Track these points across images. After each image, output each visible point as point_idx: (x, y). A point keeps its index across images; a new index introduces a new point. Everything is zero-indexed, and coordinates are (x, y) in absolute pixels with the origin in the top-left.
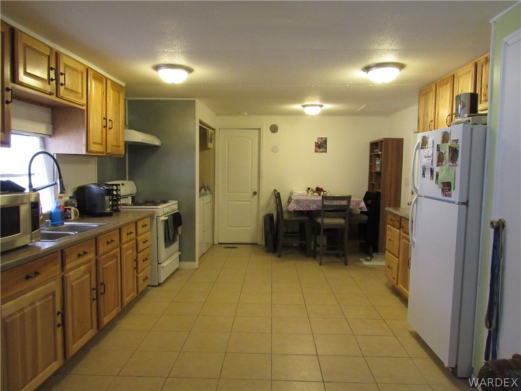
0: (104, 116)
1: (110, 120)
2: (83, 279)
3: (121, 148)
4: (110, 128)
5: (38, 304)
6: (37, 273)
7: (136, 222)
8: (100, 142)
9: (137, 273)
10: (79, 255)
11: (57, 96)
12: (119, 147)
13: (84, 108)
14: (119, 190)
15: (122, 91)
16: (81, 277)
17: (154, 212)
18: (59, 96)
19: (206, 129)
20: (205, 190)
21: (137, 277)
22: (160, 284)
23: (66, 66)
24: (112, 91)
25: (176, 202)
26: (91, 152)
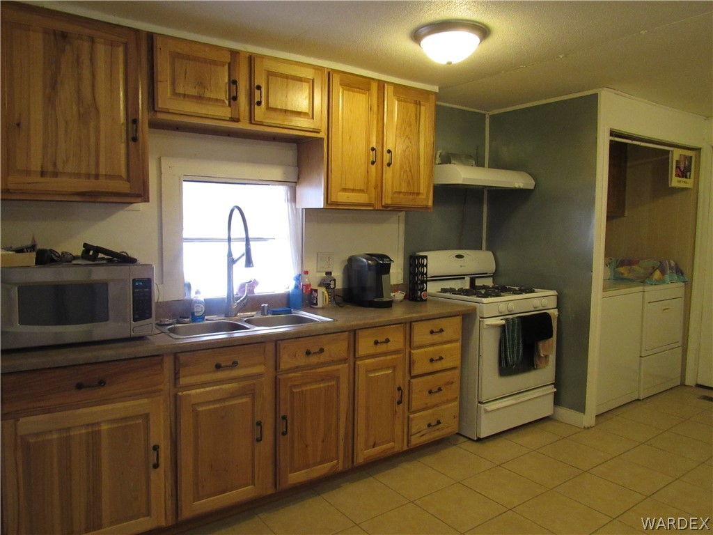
0: (374, 145)
1: (389, 151)
2: (227, 403)
3: (421, 196)
4: (389, 165)
5: (104, 427)
6: (102, 383)
7: (411, 323)
8: (362, 188)
9: (409, 410)
10: (218, 367)
11: (251, 123)
12: (418, 194)
13: (323, 135)
14: (426, 266)
15: (427, 100)
16: (223, 400)
17: (474, 309)
18: (253, 121)
19: (668, 152)
20: (663, 272)
21: (409, 417)
22: (479, 440)
23: (270, 74)
24: (396, 102)
25: (554, 293)
26: (336, 204)
